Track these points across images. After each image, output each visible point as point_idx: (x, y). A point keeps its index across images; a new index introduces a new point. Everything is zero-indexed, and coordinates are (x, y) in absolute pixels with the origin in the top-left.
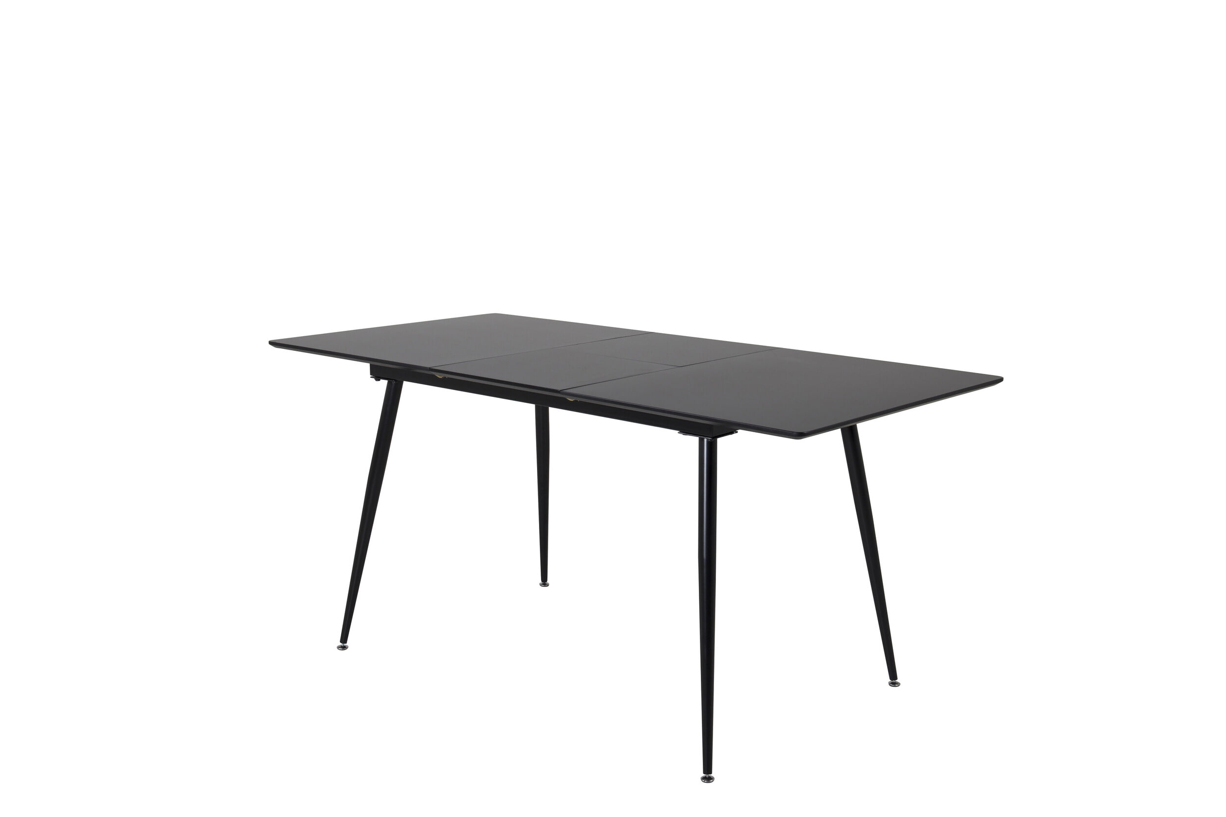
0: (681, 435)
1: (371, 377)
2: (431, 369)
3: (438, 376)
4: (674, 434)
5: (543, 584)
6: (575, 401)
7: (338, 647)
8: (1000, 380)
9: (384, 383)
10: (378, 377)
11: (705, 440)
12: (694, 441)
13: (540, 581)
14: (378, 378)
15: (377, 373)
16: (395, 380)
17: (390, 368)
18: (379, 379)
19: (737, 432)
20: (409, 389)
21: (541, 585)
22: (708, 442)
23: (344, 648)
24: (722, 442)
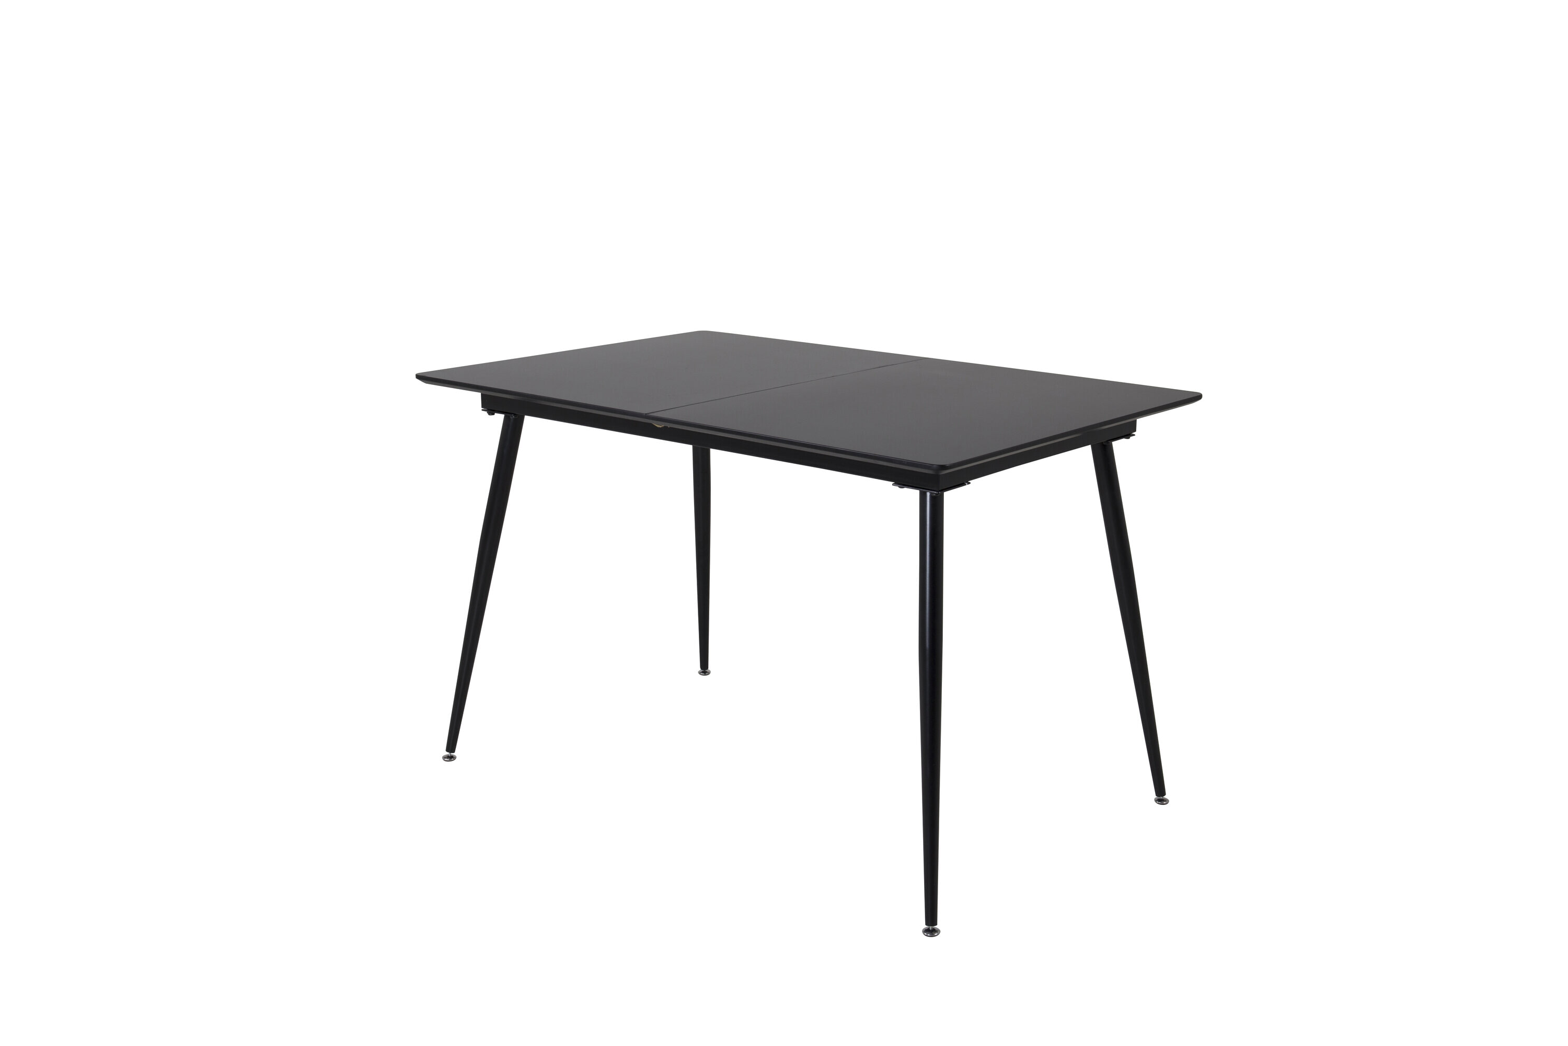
0: (897, 488)
1: (482, 410)
2: (646, 416)
3: (658, 426)
4: (886, 486)
5: (702, 672)
6: (665, 426)
7: (444, 758)
8: (1197, 397)
9: (499, 418)
10: (492, 410)
11: (928, 494)
12: (913, 495)
13: (699, 669)
14: (491, 412)
15: (490, 406)
16: (515, 414)
17: (506, 398)
18: (493, 412)
19: (970, 483)
20: (532, 425)
21: (700, 673)
22: (931, 497)
23: (451, 758)
24: (950, 497)
